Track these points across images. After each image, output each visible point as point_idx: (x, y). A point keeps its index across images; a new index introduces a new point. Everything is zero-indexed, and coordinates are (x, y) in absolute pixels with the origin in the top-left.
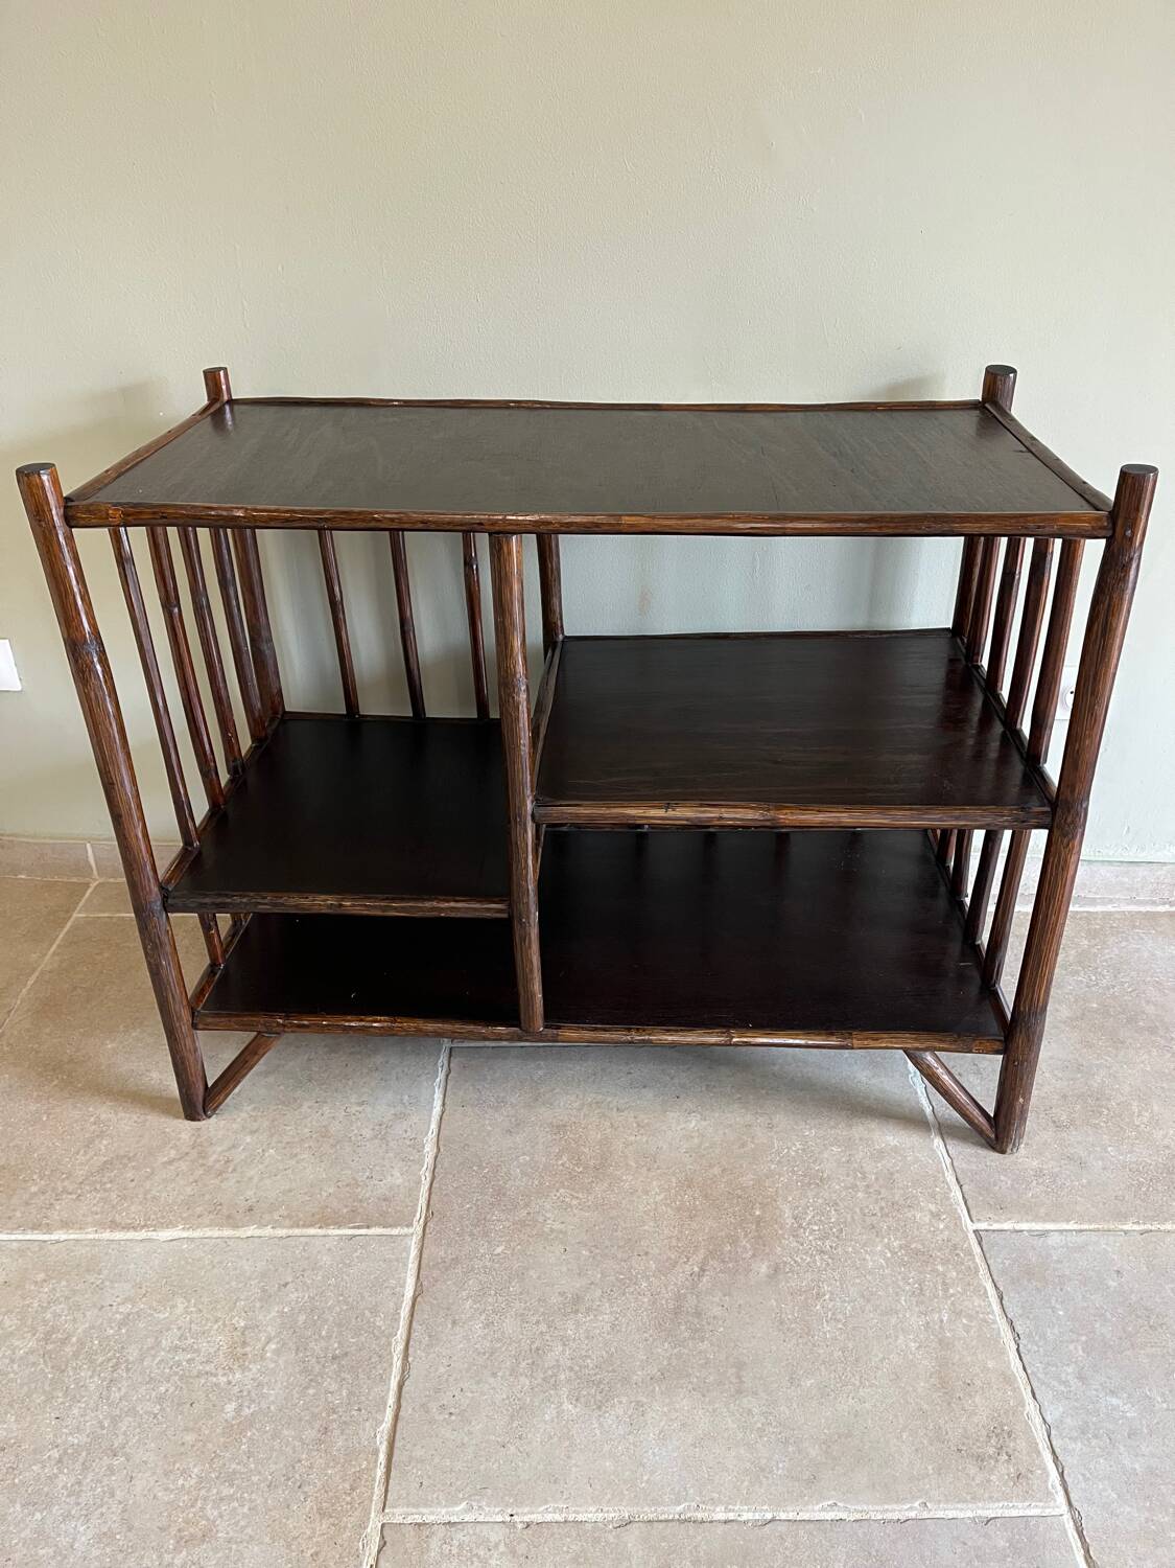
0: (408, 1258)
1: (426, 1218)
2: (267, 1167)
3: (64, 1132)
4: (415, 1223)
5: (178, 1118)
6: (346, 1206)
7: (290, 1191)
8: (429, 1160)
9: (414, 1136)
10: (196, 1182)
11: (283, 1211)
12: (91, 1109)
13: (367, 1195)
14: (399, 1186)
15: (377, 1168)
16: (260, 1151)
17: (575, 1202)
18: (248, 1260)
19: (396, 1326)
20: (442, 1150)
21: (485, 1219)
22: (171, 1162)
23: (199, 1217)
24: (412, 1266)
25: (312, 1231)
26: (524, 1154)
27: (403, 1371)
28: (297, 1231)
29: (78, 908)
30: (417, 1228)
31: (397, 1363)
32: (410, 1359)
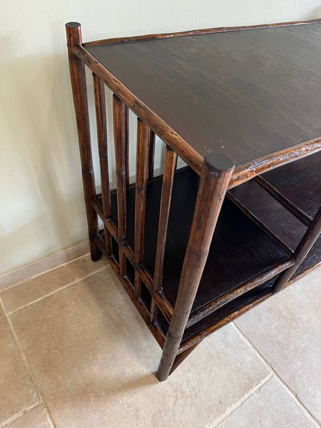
0: (281, 385)
1: (271, 367)
2: (207, 382)
3: (121, 419)
4: (270, 371)
5: (157, 383)
6: (246, 379)
7: (224, 386)
8: (249, 345)
9: (237, 339)
10: (192, 405)
11: (231, 396)
12: (120, 402)
13: (247, 371)
14: (252, 361)
15: (239, 358)
16: (198, 377)
17: (299, 334)
18: (240, 421)
19: (302, 410)
20: (250, 339)
21: (285, 356)
22: (175, 404)
23: (208, 417)
24: (284, 386)
25: (246, 396)
26: (271, 325)
27: (318, 423)
28: (242, 399)
29: (4, 310)
30: (272, 373)
31: (314, 421)
32: (316, 417)
